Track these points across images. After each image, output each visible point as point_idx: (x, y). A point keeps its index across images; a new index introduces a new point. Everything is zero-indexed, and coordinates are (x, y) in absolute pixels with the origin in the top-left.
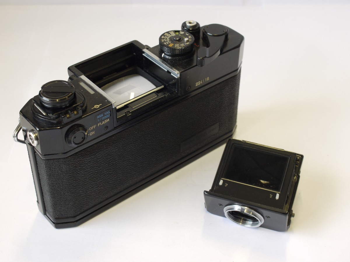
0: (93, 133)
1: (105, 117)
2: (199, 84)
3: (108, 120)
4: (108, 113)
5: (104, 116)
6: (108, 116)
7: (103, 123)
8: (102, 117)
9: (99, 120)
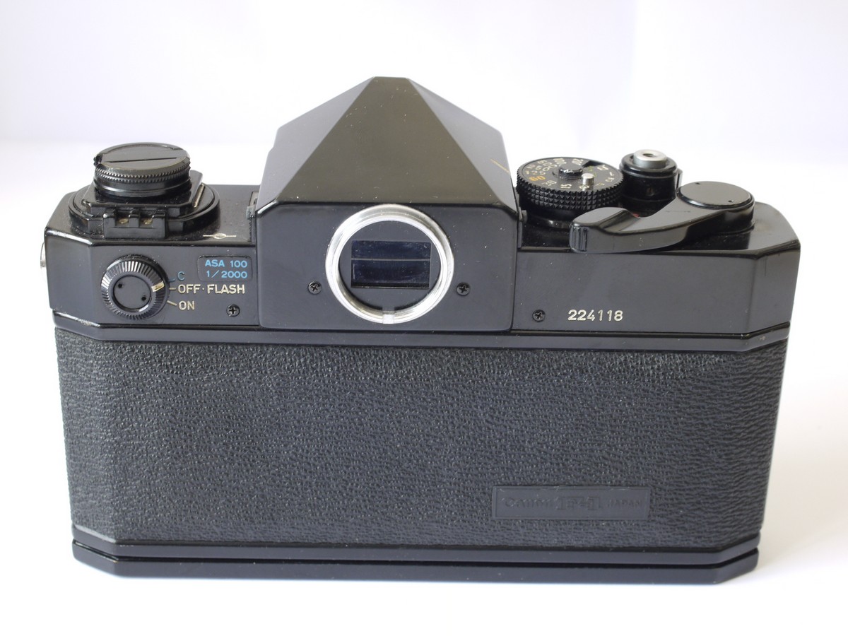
0: (190, 305)
1: (231, 274)
2: (581, 319)
3: (241, 287)
4: (240, 264)
5: (228, 268)
6: (241, 275)
7: (225, 289)
8: (221, 268)
9: (211, 274)
